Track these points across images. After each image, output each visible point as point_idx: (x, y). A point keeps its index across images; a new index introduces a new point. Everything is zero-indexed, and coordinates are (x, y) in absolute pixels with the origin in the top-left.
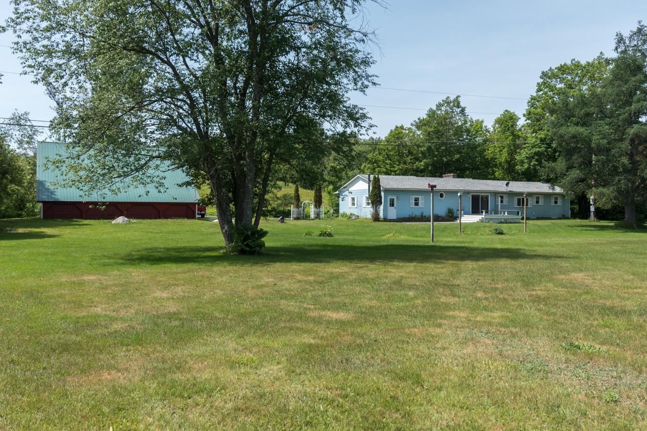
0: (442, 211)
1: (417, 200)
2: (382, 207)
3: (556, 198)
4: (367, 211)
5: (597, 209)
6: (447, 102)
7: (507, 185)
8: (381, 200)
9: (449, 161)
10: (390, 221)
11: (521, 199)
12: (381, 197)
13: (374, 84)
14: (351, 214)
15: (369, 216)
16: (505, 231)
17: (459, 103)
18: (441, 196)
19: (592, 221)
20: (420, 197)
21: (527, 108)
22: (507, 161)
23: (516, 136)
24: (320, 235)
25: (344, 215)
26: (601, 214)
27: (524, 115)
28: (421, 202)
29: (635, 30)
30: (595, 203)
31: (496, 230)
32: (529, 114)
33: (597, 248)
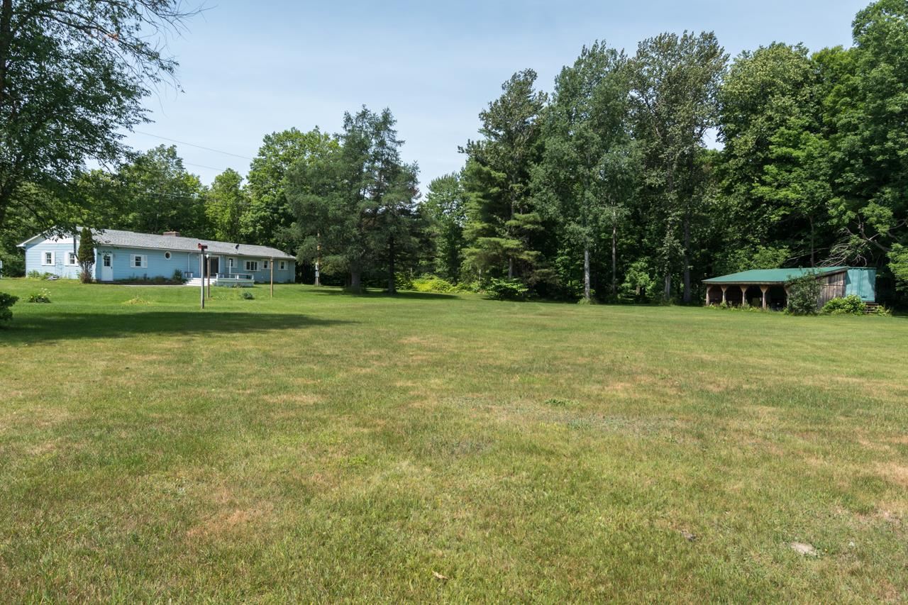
0: (168, 273)
1: (138, 259)
2: (94, 266)
3: (283, 263)
4: (73, 271)
5: (321, 275)
6: (161, 150)
7: (237, 247)
8: (93, 258)
9: (163, 216)
10: (106, 283)
11: (251, 263)
12: (93, 254)
13: (146, 120)
14: (47, 274)
15: (75, 277)
16: (254, 296)
17: (175, 154)
18: (167, 256)
19: (317, 285)
20: (143, 257)
21: (250, 170)
22: (229, 222)
23: (239, 196)
24: (32, 301)
25: (35, 274)
26: (325, 280)
27: (247, 177)
28: (143, 262)
29: (360, 112)
30: (320, 269)
31: (246, 295)
32: (254, 176)
33: (362, 312)
